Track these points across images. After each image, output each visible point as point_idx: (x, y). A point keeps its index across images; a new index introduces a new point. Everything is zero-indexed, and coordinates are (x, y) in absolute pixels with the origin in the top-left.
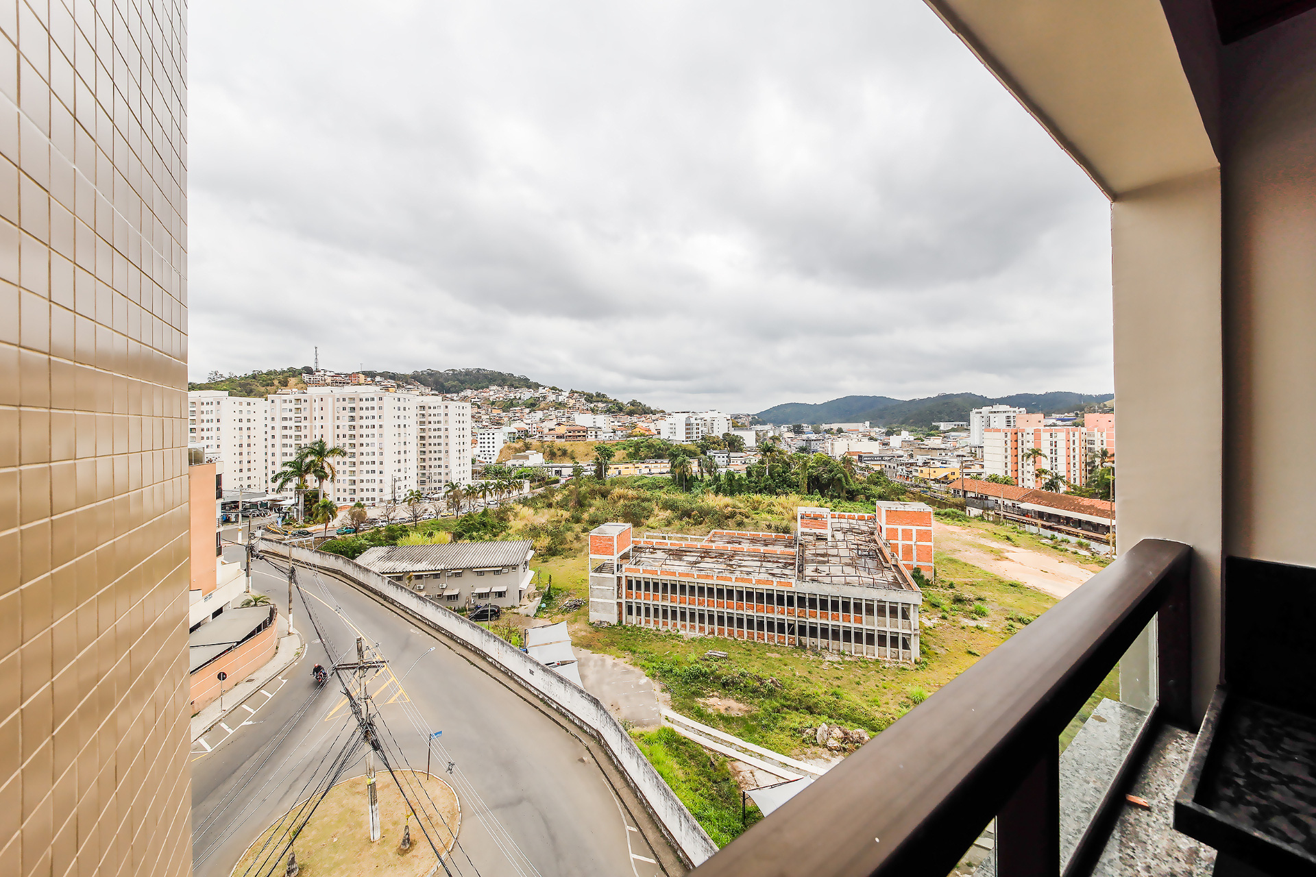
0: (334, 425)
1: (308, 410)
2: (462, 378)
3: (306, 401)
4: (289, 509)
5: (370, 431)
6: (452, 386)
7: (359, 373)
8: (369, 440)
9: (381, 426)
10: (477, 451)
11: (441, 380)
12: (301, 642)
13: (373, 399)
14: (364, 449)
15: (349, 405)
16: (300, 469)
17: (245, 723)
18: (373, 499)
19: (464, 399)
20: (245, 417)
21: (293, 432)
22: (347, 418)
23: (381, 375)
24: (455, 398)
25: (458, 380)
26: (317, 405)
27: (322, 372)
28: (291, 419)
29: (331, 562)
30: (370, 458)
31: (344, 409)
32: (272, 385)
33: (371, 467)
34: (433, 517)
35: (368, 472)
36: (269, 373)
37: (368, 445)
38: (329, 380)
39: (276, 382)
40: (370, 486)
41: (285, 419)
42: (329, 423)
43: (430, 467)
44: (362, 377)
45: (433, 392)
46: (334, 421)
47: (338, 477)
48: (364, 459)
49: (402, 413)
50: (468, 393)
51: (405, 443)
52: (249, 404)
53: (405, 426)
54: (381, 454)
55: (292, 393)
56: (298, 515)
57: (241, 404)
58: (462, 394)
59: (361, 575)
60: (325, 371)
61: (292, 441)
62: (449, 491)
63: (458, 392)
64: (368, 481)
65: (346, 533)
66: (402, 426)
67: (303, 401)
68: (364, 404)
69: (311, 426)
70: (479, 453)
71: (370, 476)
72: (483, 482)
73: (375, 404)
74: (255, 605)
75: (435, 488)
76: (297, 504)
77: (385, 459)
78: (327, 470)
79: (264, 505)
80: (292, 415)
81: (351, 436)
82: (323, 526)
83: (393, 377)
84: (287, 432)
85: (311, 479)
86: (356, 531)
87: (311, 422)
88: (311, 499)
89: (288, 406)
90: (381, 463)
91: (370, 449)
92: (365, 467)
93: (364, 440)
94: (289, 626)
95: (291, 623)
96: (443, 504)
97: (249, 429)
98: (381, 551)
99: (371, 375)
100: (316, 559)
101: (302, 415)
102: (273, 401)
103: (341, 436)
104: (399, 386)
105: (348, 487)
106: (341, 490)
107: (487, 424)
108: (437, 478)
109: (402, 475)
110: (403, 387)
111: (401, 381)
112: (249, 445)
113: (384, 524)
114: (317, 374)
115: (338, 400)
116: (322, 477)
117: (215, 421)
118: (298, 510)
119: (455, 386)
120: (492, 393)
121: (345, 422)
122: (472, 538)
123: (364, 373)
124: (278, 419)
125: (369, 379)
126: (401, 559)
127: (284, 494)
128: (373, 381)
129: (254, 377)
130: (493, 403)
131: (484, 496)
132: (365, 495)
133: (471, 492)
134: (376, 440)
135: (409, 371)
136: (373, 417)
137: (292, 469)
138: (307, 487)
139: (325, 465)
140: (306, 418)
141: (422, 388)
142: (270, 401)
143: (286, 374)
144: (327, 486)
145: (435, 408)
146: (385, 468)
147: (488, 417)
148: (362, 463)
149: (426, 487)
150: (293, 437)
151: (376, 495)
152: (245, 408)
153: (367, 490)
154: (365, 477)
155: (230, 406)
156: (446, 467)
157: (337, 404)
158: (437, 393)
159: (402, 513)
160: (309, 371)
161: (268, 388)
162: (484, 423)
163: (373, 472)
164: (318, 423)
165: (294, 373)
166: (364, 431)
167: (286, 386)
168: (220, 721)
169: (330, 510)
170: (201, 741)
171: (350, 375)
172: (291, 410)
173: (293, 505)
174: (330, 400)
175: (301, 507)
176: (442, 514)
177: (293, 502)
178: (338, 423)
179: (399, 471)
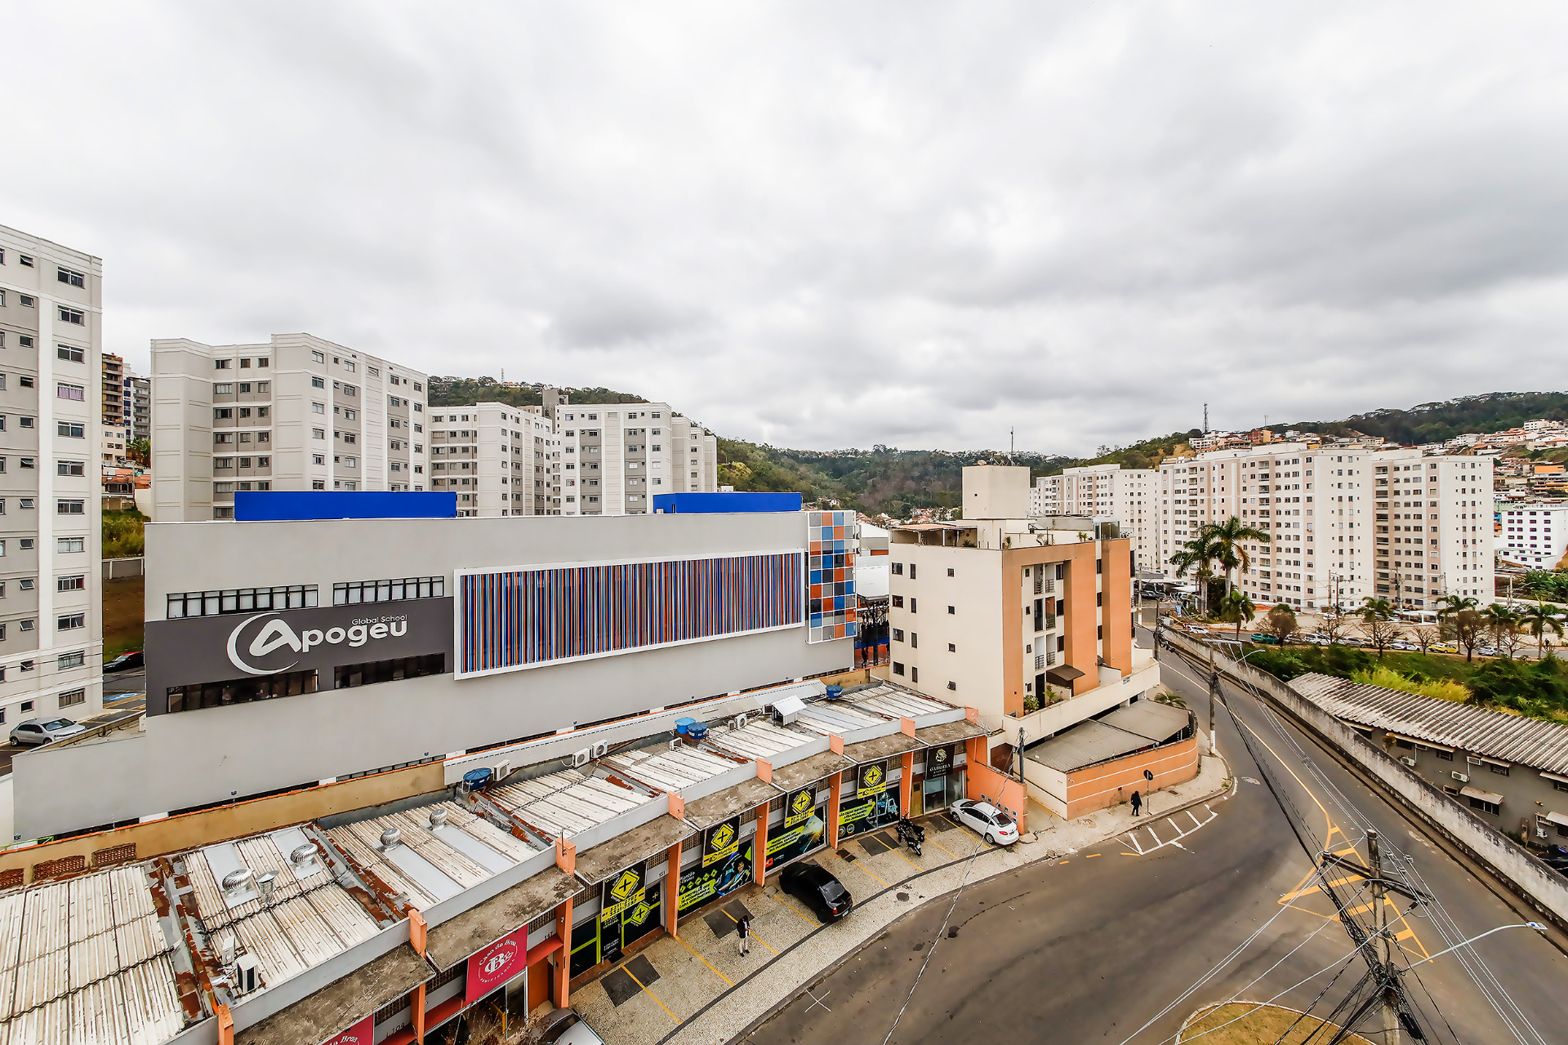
0: (1239, 499)
1: (1205, 480)
2: (1453, 415)
3: (1202, 469)
4: (1190, 597)
5: (1291, 506)
6: (1430, 432)
7: (1261, 429)
8: (1291, 519)
9: (1309, 499)
10: (1502, 542)
11: (1405, 423)
12: (1228, 772)
13: (1295, 461)
14: (1283, 531)
15: (1259, 471)
16: (1202, 551)
17: (1173, 842)
18: (1297, 601)
19: (1463, 450)
20: (1136, 491)
21: (1187, 507)
22: (1257, 489)
23: (1294, 428)
24: (1437, 451)
25: (1444, 419)
26: (1216, 474)
27: (1213, 434)
28: (1184, 491)
29: (1252, 676)
30: (1292, 544)
31: (1253, 477)
32: (1157, 454)
33: (1292, 557)
34: (1412, 648)
35: (1288, 563)
36: (1153, 441)
37: (1288, 525)
38: (1222, 443)
39: (1161, 451)
40: (1292, 582)
41: (1178, 492)
42: (1232, 496)
43: (1398, 564)
44: (1267, 434)
45: (1389, 445)
46: (1239, 494)
47: (1252, 566)
48: (1283, 544)
49: (1345, 479)
50: (1470, 440)
51: (1351, 525)
52: (1139, 476)
53: (1351, 499)
54: (1310, 539)
55: (1180, 461)
56: (1199, 606)
57: (1132, 476)
58: (1454, 442)
59: (1303, 710)
60: (1217, 432)
61: (1187, 518)
62: (1450, 610)
63: (1442, 440)
64: (1288, 575)
65: (1264, 642)
66: (1345, 499)
67: (1199, 469)
68: (1282, 469)
69: (1209, 500)
70: (1508, 549)
71: (1292, 569)
72: (1535, 604)
73: (1299, 468)
74: (1170, 704)
75: (1409, 601)
76: (1199, 593)
77: (1317, 545)
78: (1236, 555)
79: (1160, 587)
80: (1186, 486)
81: (1262, 512)
82: (1234, 626)
83: (1315, 428)
84: (1181, 507)
85: (1216, 567)
86: (1280, 642)
87: (1209, 494)
88: (1217, 589)
89: (1182, 476)
90: (1310, 552)
91: (1291, 532)
92: (1284, 556)
93: (1283, 519)
94: (1212, 745)
95: (1214, 742)
96: (1432, 629)
97: (1139, 503)
98: (1330, 682)
99: (1279, 429)
100: (1232, 667)
101: (1198, 487)
102: (1165, 472)
103: (1249, 513)
104: (1324, 441)
105: (1260, 580)
106: (1250, 583)
107: (1523, 494)
108: (1414, 584)
109: (1345, 572)
110: (1332, 441)
111: (1327, 433)
112: (1140, 521)
113: (1324, 642)
114: (1206, 436)
115: (1245, 465)
116: (1229, 563)
117: (1109, 495)
118: (1200, 601)
119: (1437, 431)
120: (1533, 435)
121: (1254, 495)
122: (1513, 705)
123: (1269, 428)
124: (1170, 492)
125: (1277, 436)
126: (1367, 703)
127: (1183, 579)
128: (1283, 437)
129: (1138, 447)
130: (1536, 454)
131: (1537, 630)
132: (1284, 594)
133: (1501, 620)
134: (1301, 519)
135: (1343, 417)
136: (1297, 487)
137: (1192, 551)
138: (1211, 573)
139: (1234, 549)
140: (1202, 491)
141: (1366, 440)
142: (1161, 471)
143: (1171, 441)
144: (1235, 574)
145: (1407, 468)
146: (1317, 559)
147: (1525, 481)
148: (1279, 549)
149: (1391, 596)
150: (1188, 512)
151: (1302, 595)
152: (1136, 480)
153: (1288, 588)
154: (1284, 569)
155: (1121, 479)
156: (1434, 567)
157: (1243, 471)
158: (1396, 445)
159: (1354, 631)
160: (1196, 434)
161: (1153, 458)
162: (1513, 493)
163: (1297, 563)
164: (1218, 496)
165: (1180, 439)
166: (1283, 506)
167: (1172, 454)
168: (1147, 823)
169: (1241, 608)
170: (1131, 835)
171: (1249, 434)
172: (1184, 481)
173: (1193, 593)
174: (1234, 466)
175: (1204, 597)
176: (1433, 647)
177: (1193, 589)
178: (1244, 495)
179: (1341, 565)
